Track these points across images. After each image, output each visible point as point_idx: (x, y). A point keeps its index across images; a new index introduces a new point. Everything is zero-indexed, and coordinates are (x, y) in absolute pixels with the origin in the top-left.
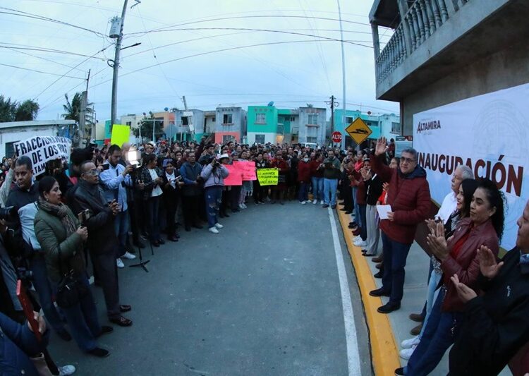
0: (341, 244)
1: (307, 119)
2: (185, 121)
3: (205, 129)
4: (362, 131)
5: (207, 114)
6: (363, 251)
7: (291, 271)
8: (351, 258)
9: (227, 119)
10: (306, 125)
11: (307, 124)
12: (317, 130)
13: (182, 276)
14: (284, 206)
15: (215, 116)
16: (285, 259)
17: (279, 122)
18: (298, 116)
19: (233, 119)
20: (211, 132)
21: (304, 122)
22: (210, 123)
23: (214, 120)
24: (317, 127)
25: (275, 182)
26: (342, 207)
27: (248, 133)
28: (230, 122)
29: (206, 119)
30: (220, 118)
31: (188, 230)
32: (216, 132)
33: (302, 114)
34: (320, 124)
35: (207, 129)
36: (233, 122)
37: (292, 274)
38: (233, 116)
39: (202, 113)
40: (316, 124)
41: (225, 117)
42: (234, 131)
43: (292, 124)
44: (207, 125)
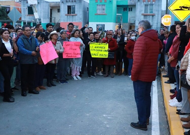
0: (159, 107)
1: (143, 8)
2: (31, 11)
3: (51, 19)
4: (186, 8)
5: (52, 5)
6: (177, 110)
7: (107, 124)
8: (167, 118)
9: (70, 10)
10: (142, 15)
11: (143, 12)
12: (153, 19)
13: (20, 131)
14: (113, 79)
15: (59, 7)
16: (104, 115)
17: (118, 13)
18: (134, 6)
19: (76, 10)
20: (56, 22)
21: (140, 11)
22: (55, 14)
23: (59, 11)
24: (153, 16)
25: (106, 55)
26: (167, 79)
27: (89, 23)
28: (74, 12)
29: (51, 10)
30: (64, 9)
31: (23, 95)
32: (61, 21)
33: (139, 3)
34: (155, 12)
35: (53, 19)
36: (76, 13)
37: (108, 126)
38: (76, 7)
39: (47, 4)
40: (152, 12)
41: (69, 7)
42: (77, 21)
43: (130, 14)
44: (53, 16)
